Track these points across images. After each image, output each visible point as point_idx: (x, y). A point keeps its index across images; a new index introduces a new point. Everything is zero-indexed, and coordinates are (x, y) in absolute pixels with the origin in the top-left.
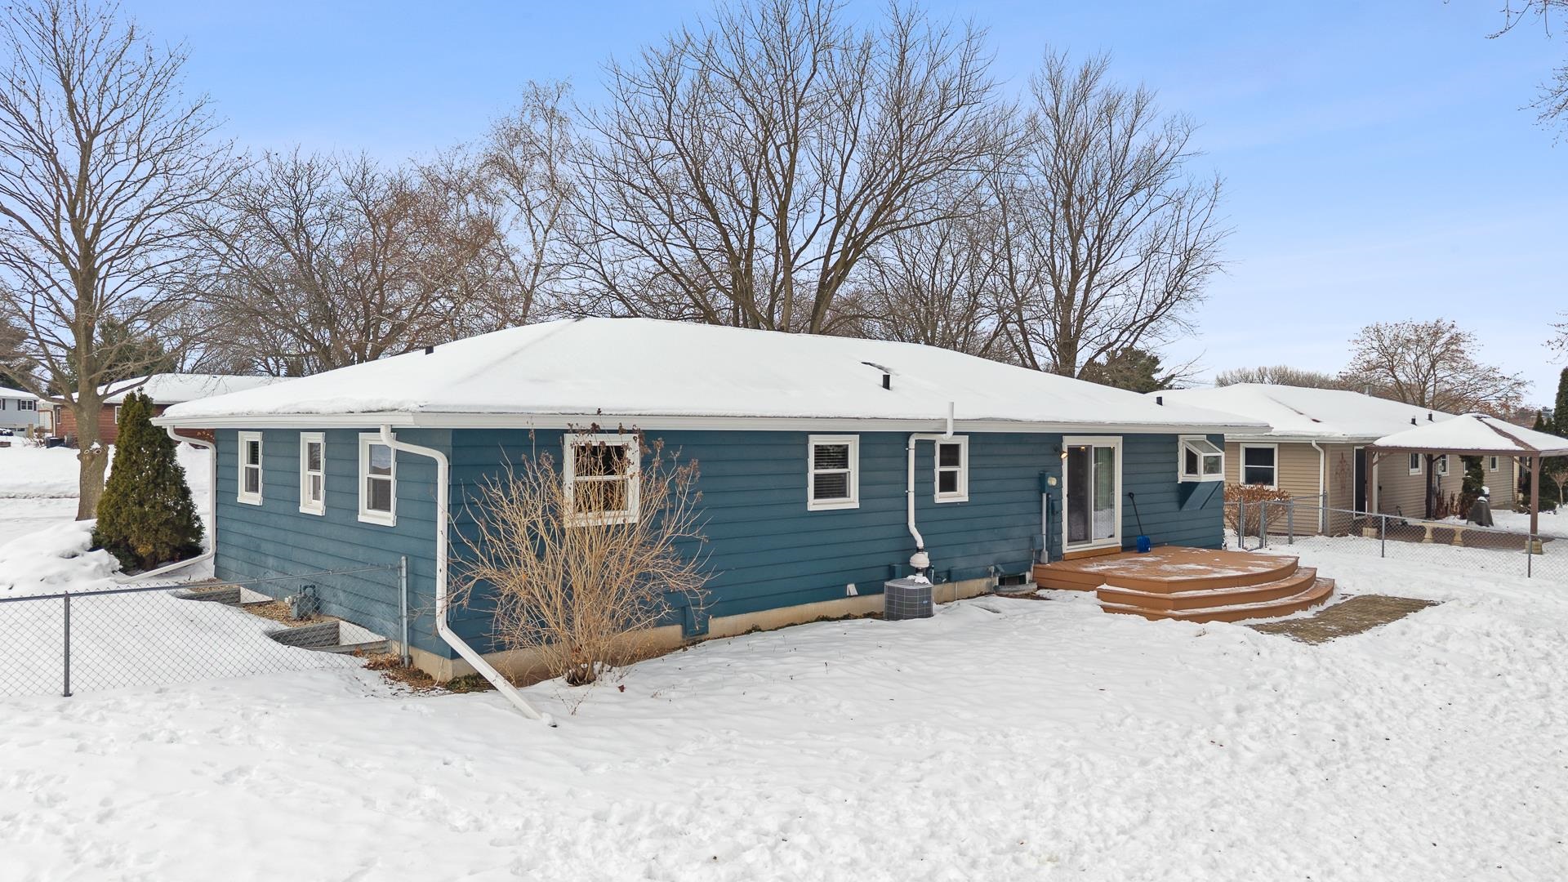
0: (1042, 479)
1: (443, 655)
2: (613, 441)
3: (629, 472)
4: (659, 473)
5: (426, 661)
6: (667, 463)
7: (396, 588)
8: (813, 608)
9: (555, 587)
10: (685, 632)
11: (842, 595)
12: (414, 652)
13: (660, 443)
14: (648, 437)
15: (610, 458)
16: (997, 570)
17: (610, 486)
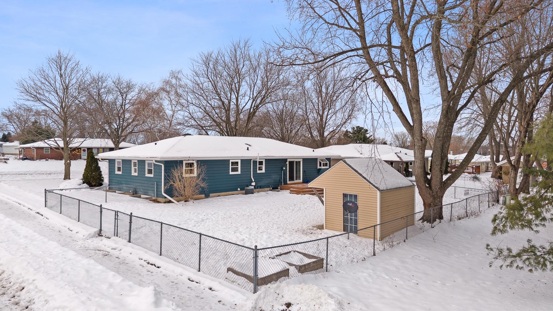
0: (282, 168)
1: (163, 198)
2: (192, 162)
3: (195, 167)
4: (199, 167)
5: (159, 199)
6: (201, 166)
7: (154, 188)
8: (230, 193)
9: (182, 186)
10: (205, 196)
11: (237, 190)
12: (157, 198)
13: (199, 162)
14: (198, 161)
15: (191, 165)
16: (271, 186)
17: (191, 170)
